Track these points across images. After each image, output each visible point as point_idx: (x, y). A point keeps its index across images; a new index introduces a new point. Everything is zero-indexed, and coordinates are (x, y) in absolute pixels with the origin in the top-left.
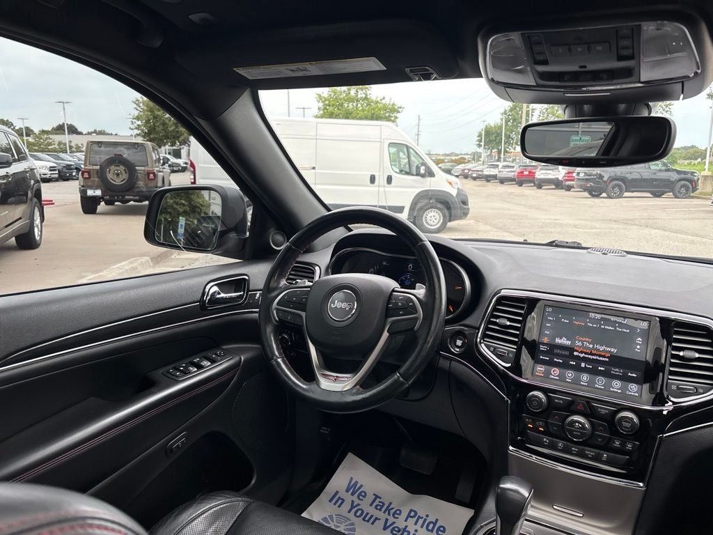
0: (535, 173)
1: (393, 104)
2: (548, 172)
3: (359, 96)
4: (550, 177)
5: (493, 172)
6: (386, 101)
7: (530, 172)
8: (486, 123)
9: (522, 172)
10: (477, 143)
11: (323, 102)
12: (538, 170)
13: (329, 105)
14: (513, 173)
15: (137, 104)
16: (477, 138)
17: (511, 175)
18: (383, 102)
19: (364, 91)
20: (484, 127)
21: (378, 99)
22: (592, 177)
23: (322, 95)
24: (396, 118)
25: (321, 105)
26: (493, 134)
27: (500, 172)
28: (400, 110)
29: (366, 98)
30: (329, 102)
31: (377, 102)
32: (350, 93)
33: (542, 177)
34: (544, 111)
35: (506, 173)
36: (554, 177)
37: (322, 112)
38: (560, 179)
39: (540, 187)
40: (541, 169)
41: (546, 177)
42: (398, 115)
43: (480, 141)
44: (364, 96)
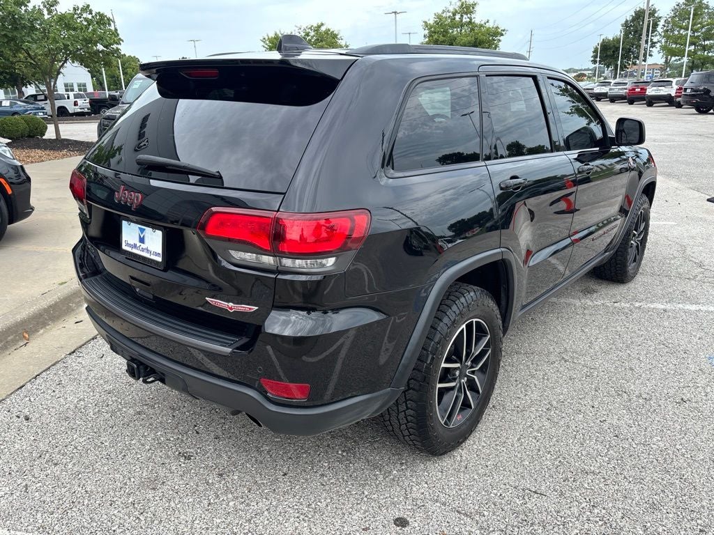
0: (646, 90)
1: (497, 28)
2: (660, 88)
3: (464, 20)
4: (662, 93)
5: (604, 90)
6: (490, 25)
7: (642, 89)
8: (603, 37)
9: (634, 89)
10: (593, 59)
11: (429, 29)
12: (650, 87)
13: (435, 33)
14: (625, 91)
15: (264, 42)
16: (592, 54)
17: (623, 92)
18: (487, 25)
19: (469, 16)
20: (600, 41)
21: (483, 23)
22: (699, 93)
23: (428, 23)
24: (499, 41)
25: (427, 32)
26: (610, 49)
27: (610, 89)
28: (504, 33)
29: (470, 22)
30: (435, 29)
31: (481, 26)
32: (455, 19)
33: (653, 93)
34: (670, 20)
35: (617, 91)
36: (666, 93)
37: (427, 39)
38: (673, 95)
39: (650, 104)
40: (653, 86)
41: (658, 94)
42: (501, 38)
43: (595, 57)
44: (468, 20)
